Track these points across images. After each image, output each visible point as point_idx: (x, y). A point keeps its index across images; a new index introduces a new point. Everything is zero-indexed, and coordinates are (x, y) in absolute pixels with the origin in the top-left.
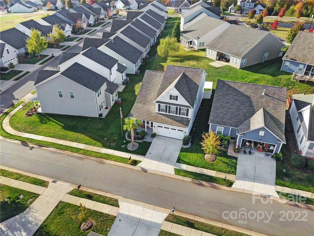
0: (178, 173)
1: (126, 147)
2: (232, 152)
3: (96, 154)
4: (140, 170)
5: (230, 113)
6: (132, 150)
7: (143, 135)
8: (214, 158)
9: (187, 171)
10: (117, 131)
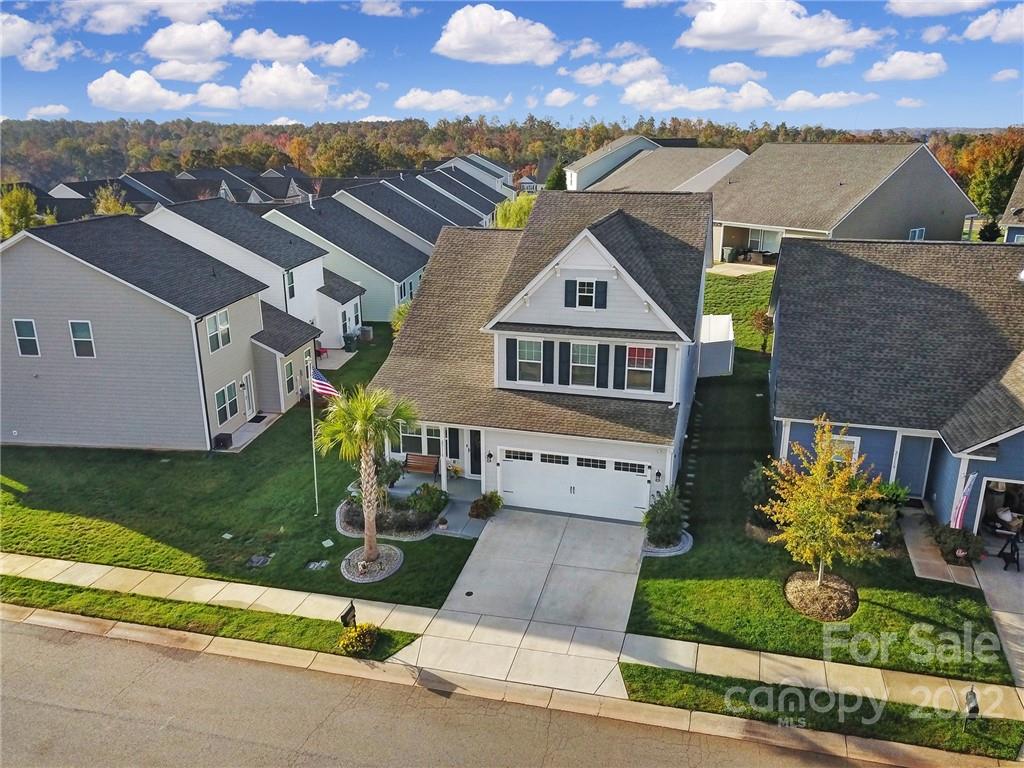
0: (645, 689)
1: (334, 568)
2: (937, 562)
3: (154, 610)
4: (411, 682)
5: (880, 366)
6: (367, 580)
7: (428, 508)
8: (846, 599)
9: (701, 675)
10: (292, 502)
